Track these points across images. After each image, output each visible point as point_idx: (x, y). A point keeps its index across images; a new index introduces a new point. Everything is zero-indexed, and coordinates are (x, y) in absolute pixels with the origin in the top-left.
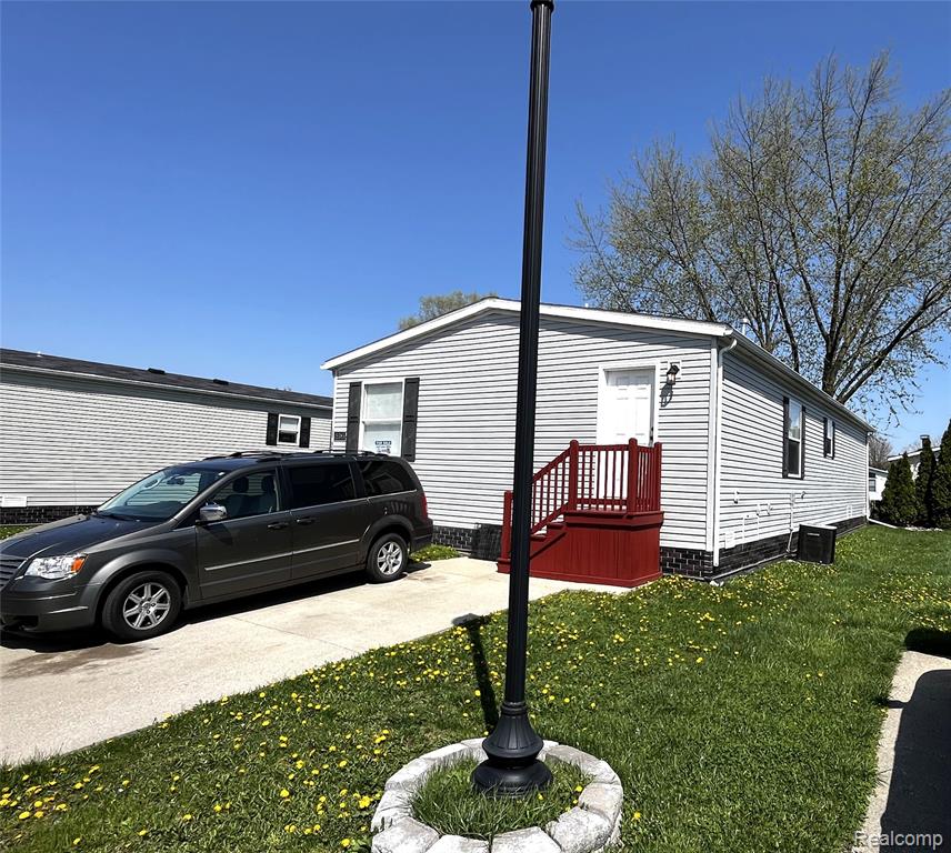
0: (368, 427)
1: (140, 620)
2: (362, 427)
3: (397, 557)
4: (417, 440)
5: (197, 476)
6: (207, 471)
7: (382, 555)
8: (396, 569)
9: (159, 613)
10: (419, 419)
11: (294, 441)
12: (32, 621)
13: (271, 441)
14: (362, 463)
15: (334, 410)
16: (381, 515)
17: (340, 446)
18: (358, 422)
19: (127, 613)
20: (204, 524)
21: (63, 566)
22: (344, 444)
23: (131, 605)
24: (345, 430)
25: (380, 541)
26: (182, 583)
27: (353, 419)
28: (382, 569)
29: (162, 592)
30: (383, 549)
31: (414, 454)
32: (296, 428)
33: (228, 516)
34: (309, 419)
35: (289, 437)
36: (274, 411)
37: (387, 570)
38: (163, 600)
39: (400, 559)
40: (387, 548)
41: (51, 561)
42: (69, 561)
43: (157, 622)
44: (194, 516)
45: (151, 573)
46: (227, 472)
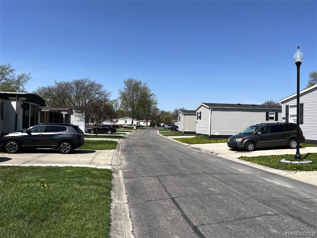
0: (291, 116)
1: (250, 148)
2: (289, 116)
3: (295, 144)
4: (304, 119)
5: (255, 128)
6: (257, 127)
7: (292, 143)
8: (295, 146)
9: (252, 148)
10: (304, 114)
11: (273, 119)
12: (237, 147)
13: (267, 119)
14: (289, 125)
15: (282, 110)
16: (291, 135)
17: (284, 121)
18: (288, 115)
19: (248, 147)
20: (258, 135)
21: (240, 140)
22: (285, 120)
23: (249, 146)
24: (285, 117)
25: (291, 140)
26: (255, 144)
27: (287, 114)
28: (292, 146)
29: (252, 145)
30: (292, 142)
31: (303, 122)
32: (274, 116)
33: (261, 134)
34: (277, 113)
35: (272, 118)
36: (267, 111)
37: (293, 146)
38: (253, 146)
39: (296, 144)
40: (293, 142)
41: (238, 139)
42: (241, 139)
43: (252, 149)
44: (256, 134)
45: (251, 142)
46: (260, 127)
